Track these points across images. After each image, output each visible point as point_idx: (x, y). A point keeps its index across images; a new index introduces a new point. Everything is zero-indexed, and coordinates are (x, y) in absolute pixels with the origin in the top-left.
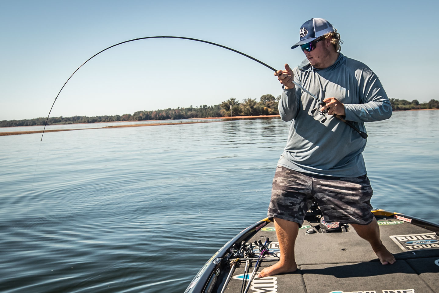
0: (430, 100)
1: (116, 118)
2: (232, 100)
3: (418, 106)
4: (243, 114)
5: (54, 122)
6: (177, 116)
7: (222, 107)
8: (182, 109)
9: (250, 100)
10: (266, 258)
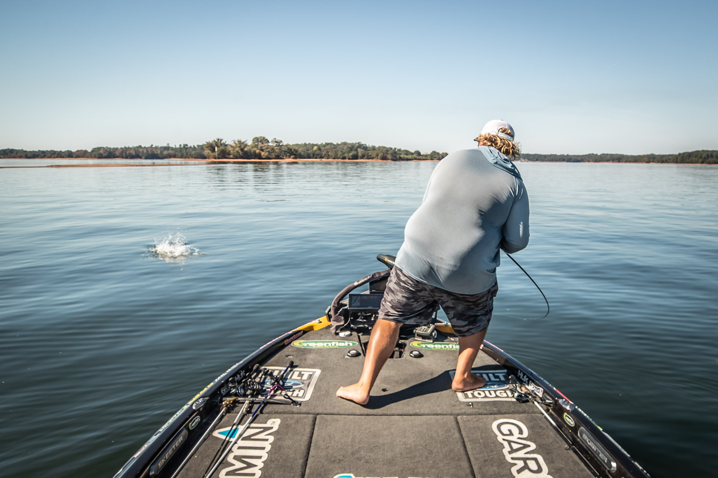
1: (67, 154)
2: (218, 140)
4: (231, 156)
6: (149, 155)
7: (207, 147)
8: (156, 148)
9: (239, 142)
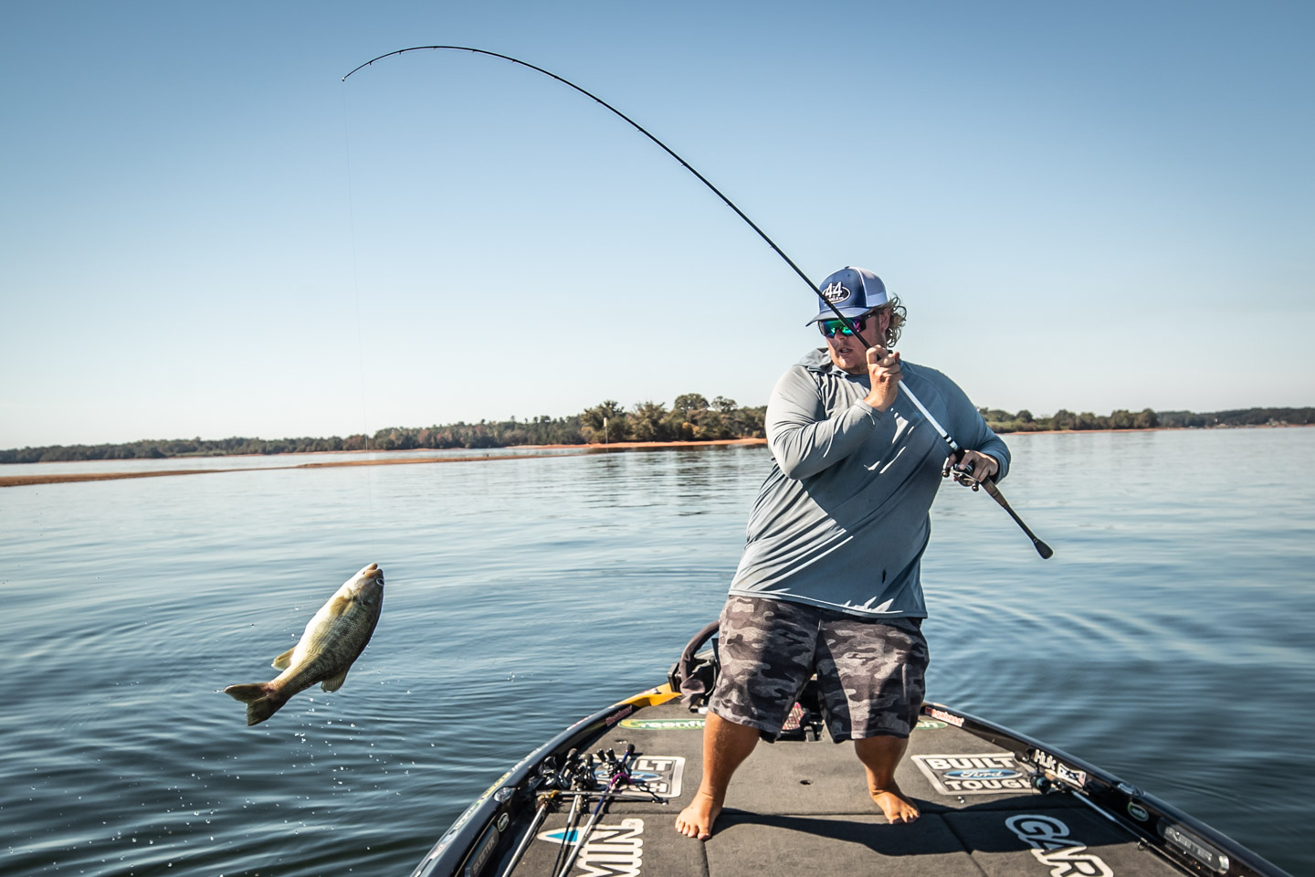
0: (1056, 411)
1: (332, 443)
2: (608, 404)
3: (1031, 425)
4: (634, 437)
5: (178, 452)
6: (478, 441)
7: (586, 420)
8: (491, 426)
9: (650, 406)
10: (624, 793)
